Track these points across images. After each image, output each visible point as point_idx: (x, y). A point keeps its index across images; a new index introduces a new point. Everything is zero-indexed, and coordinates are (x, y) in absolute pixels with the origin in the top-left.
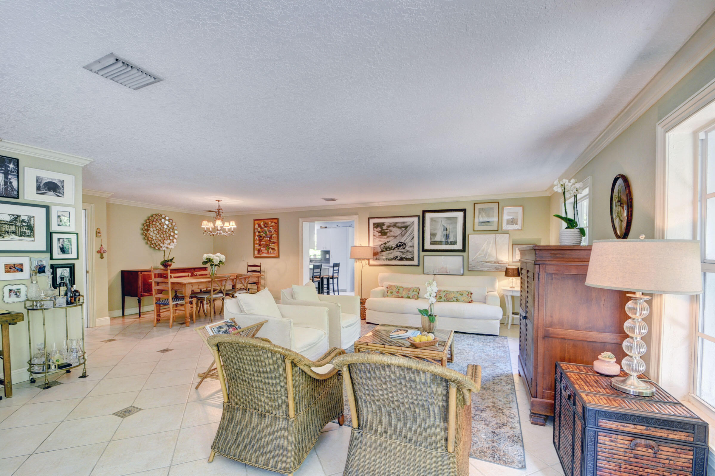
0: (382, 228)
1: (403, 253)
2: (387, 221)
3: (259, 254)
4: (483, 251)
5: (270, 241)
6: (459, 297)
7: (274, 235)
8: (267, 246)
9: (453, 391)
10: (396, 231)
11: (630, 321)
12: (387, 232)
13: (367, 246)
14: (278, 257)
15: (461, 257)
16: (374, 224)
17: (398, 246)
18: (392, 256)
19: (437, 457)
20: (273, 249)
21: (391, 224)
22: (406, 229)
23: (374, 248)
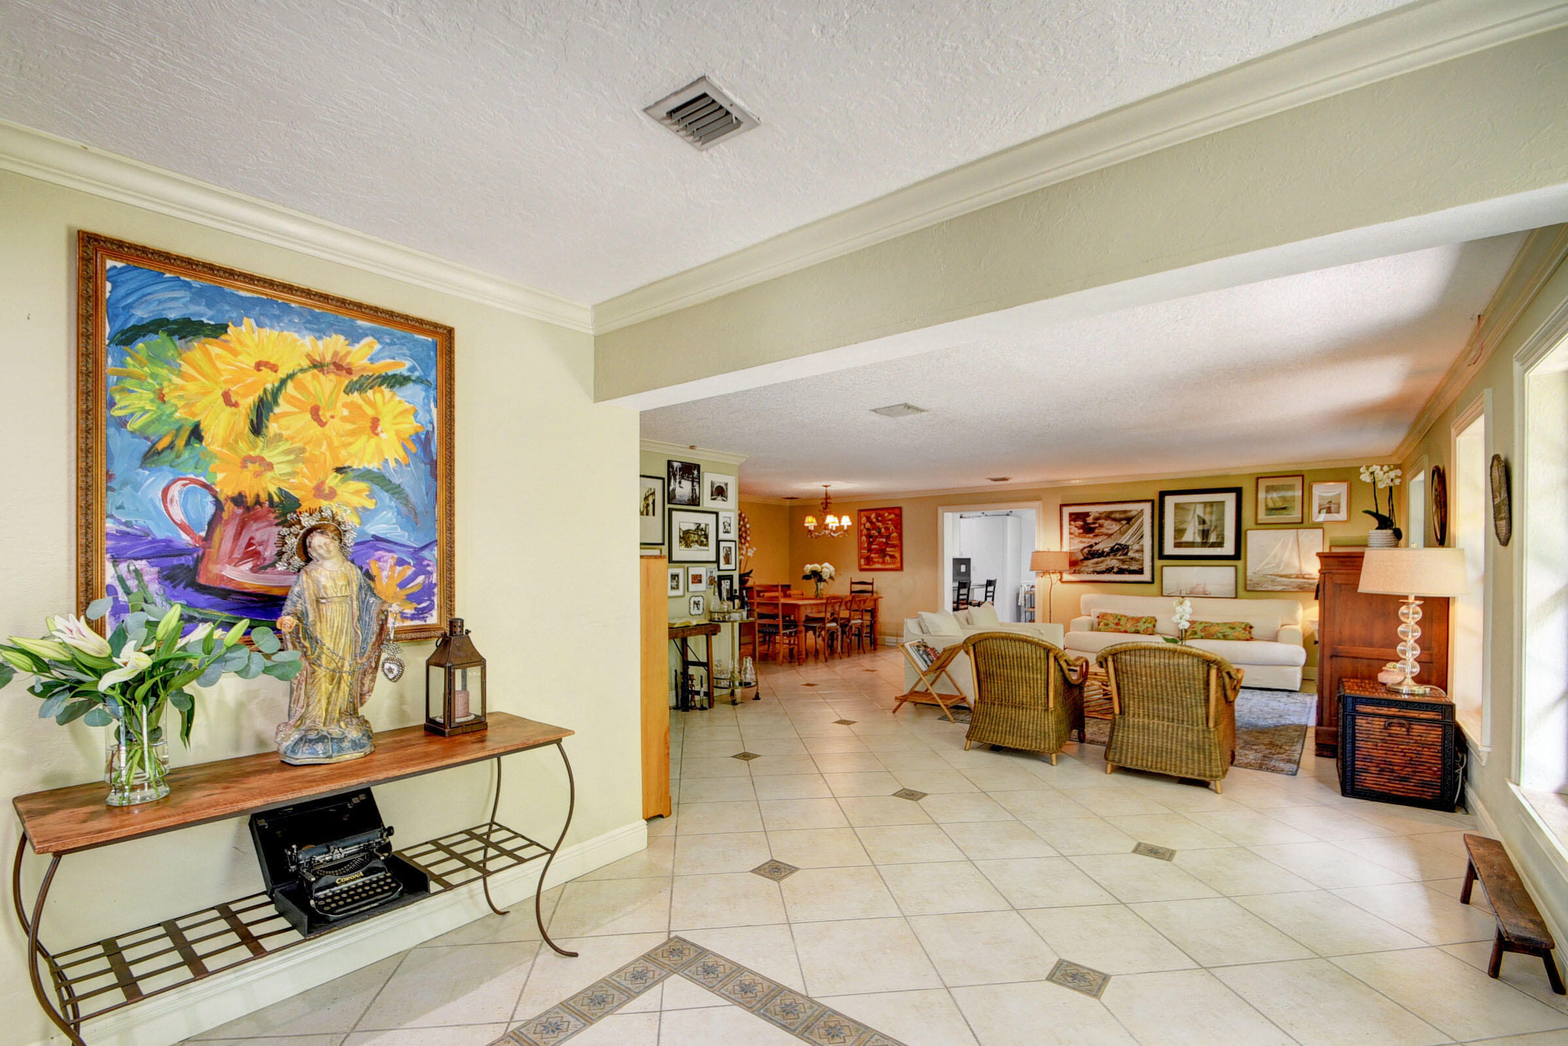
0: (1085, 521)
1: (1123, 562)
2: (1094, 510)
3: (867, 563)
4: (1275, 556)
5: (886, 543)
6: (1228, 632)
7: (895, 534)
8: (882, 552)
9: (1213, 673)
10: (1111, 527)
11: (1403, 625)
12: (1095, 528)
13: (1059, 550)
14: (901, 569)
15: (1233, 569)
16: (1071, 515)
17: (1114, 551)
18: (1103, 567)
19: (1198, 731)
20: (892, 557)
21: (1101, 513)
22: (1128, 523)
23: (1071, 554)
